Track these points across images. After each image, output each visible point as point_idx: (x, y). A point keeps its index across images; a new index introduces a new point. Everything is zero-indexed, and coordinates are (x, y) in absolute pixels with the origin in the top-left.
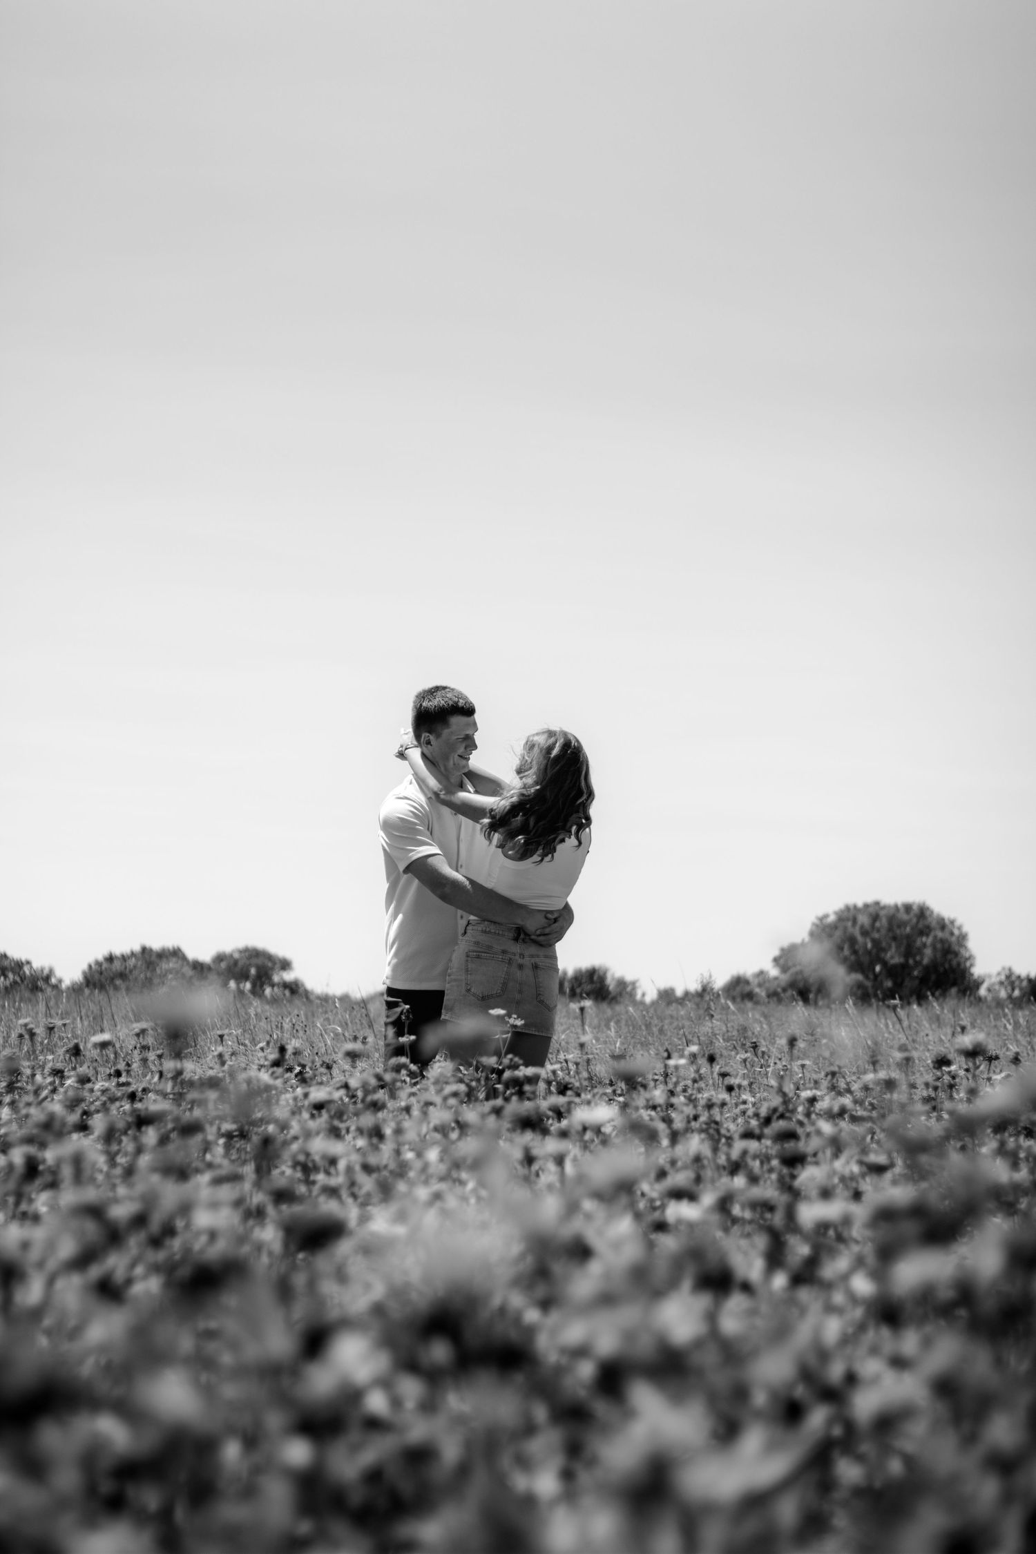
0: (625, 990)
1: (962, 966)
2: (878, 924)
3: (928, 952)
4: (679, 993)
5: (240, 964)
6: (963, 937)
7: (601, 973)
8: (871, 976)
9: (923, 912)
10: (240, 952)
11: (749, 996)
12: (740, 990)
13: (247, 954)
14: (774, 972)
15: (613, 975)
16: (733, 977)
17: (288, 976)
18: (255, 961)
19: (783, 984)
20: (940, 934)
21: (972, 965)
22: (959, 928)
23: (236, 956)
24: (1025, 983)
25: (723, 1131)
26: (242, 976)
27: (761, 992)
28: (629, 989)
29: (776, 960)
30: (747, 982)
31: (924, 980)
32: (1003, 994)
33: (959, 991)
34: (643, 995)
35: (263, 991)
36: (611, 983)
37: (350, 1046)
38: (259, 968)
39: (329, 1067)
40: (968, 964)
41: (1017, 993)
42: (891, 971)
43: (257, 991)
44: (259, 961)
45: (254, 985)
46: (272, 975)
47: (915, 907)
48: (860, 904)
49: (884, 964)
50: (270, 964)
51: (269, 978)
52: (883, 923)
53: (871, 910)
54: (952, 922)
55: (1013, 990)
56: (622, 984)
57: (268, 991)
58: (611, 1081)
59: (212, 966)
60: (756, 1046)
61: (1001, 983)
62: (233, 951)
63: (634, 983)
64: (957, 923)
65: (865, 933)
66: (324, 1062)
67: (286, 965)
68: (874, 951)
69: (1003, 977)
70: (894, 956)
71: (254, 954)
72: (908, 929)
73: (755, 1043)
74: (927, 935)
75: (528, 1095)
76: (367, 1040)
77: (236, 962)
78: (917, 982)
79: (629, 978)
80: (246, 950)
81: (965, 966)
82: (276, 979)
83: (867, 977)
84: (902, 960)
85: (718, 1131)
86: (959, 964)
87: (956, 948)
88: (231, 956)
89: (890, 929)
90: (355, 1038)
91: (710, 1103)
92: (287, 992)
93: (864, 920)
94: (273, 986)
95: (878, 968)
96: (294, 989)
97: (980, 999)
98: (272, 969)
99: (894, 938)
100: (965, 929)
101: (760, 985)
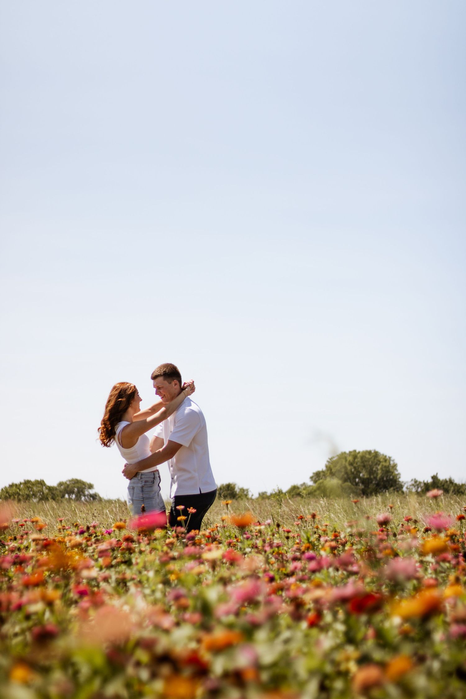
0: (244, 494)
1: (395, 478)
2: (356, 460)
3: (379, 472)
4: (268, 494)
5: (70, 486)
6: (395, 466)
7: (232, 486)
8: (354, 483)
9: (376, 454)
10: (70, 481)
11: (299, 494)
12: (295, 492)
13: (73, 482)
14: (310, 483)
15: (238, 487)
16: (292, 486)
17: (92, 492)
18: (77, 485)
19: (315, 488)
20: (384, 464)
21: (400, 477)
22: (393, 461)
23: (68, 483)
24: (422, 485)
25: (285, 558)
26: (71, 492)
27: (304, 492)
28: (245, 493)
29: (311, 478)
30: (298, 488)
31: (378, 485)
32: (414, 490)
33: (394, 489)
34: (252, 495)
35: (81, 498)
36: (237, 490)
37: (119, 523)
38: (78, 488)
39: (109, 534)
40: (398, 477)
41: (419, 490)
42: (363, 481)
43: (78, 499)
44: (79, 485)
45: (76, 496)
46: (85, 491)
47: (373, 452)
48: (347, 452)
49: (360, 478)
50: (83, 486)
51: (83, 493)
52: (358, 460)
53: (352, 454)
54: (390, 458)
55: (418, 488)
56: (242, 490)
57: (83, 498)
58: (236, 536)
59: (58, 488)
60: (302, 518)
61: (413, 485)
62: (67, 481)
63: (247, 490)
64: (392, 459)
65: (351, 464)
66: (107, 531)
67: (91, 486)
68: (355, 473)
69: (413, 482)
70: (363, 474)
71: (77, 482)
72: (370, 462)
73: (302, 516)
74: (379, 465)
75: (198, 544)
76: (126, 521)
77: (68, 486)
78: (375, 486)
79: (245, 488)
80: (73, 480)
81: (397, 478)
82: (86, 493)
83: (352, 484)
84: (368, 476)
85: (282, 558)
86: (394, 477)
87: (391, 470)
88: (66, 483)
89: (363, 462)
90: (121, 520)
91: (278, 545)
92: (91, 499)
93: (350, 458)
94: (85, 496)
95: (357, 480)
96: (94, 497)
97: (403, 492)
98: (85, 488)
99: (364, 466)
100: (396, 462)
101: (304, 489)
